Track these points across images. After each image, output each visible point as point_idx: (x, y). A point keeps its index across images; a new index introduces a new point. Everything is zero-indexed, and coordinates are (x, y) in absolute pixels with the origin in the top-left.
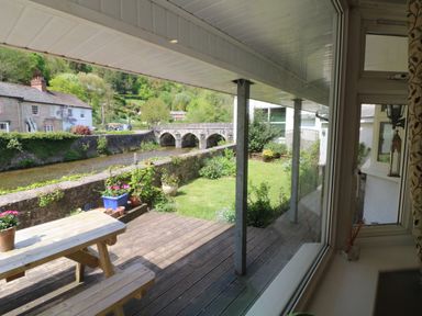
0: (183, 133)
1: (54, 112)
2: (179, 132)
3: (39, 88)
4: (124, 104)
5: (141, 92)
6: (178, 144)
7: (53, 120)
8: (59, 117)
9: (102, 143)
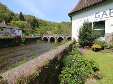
0: (50, 37)
1: (9, 31)
2: (49, 37)
3: (5, 23)
4: (35, 29)
5: (39, 26)
6: (49, 41)
7: (8, 33)
8: (10, 32)
9: (23, 41)
